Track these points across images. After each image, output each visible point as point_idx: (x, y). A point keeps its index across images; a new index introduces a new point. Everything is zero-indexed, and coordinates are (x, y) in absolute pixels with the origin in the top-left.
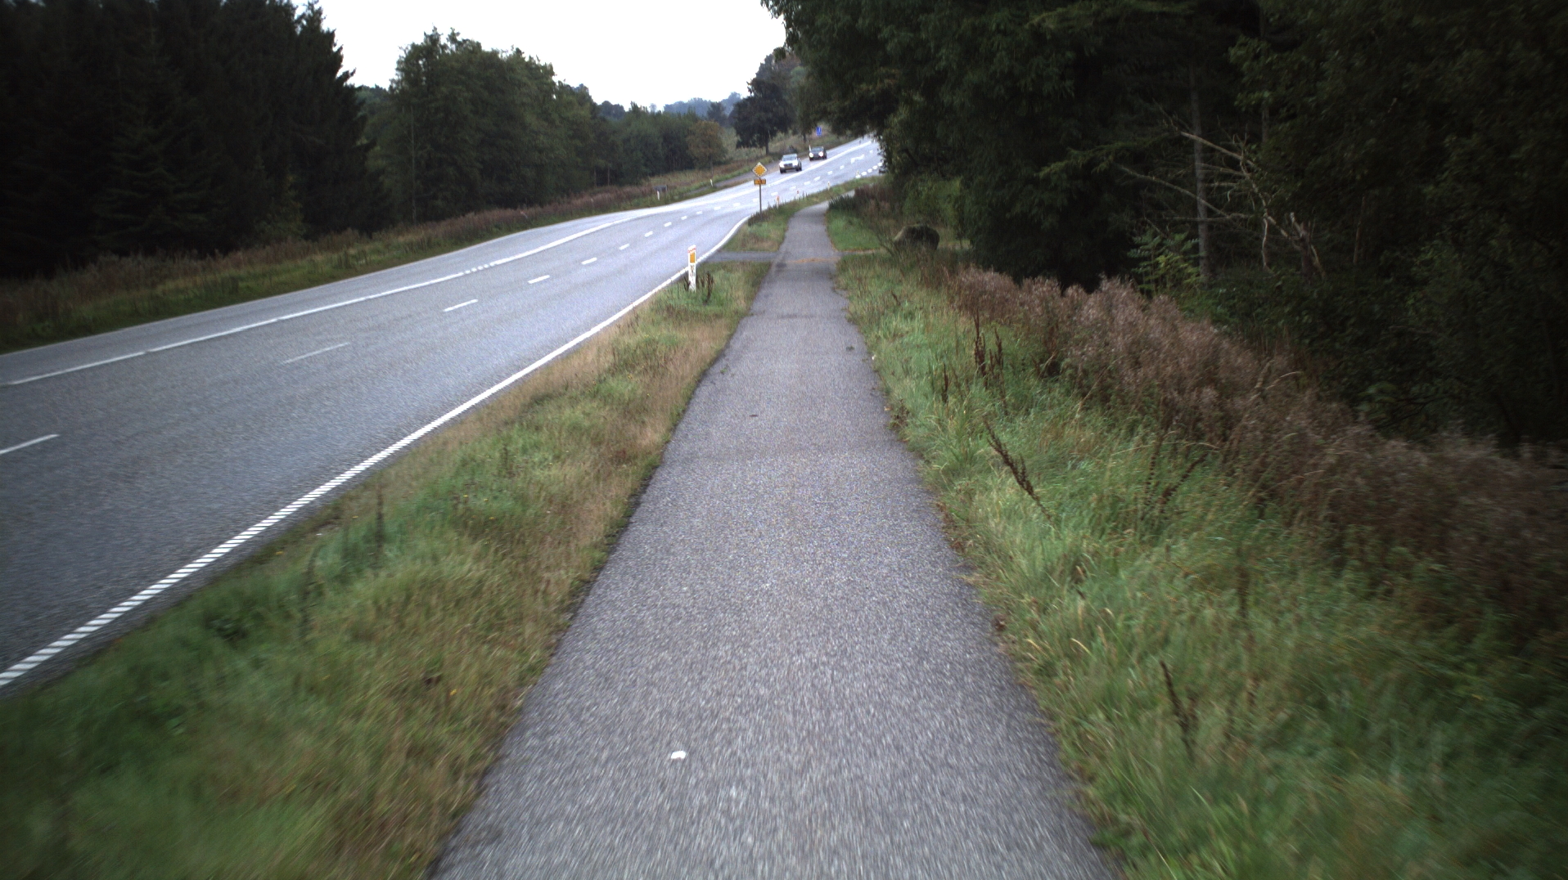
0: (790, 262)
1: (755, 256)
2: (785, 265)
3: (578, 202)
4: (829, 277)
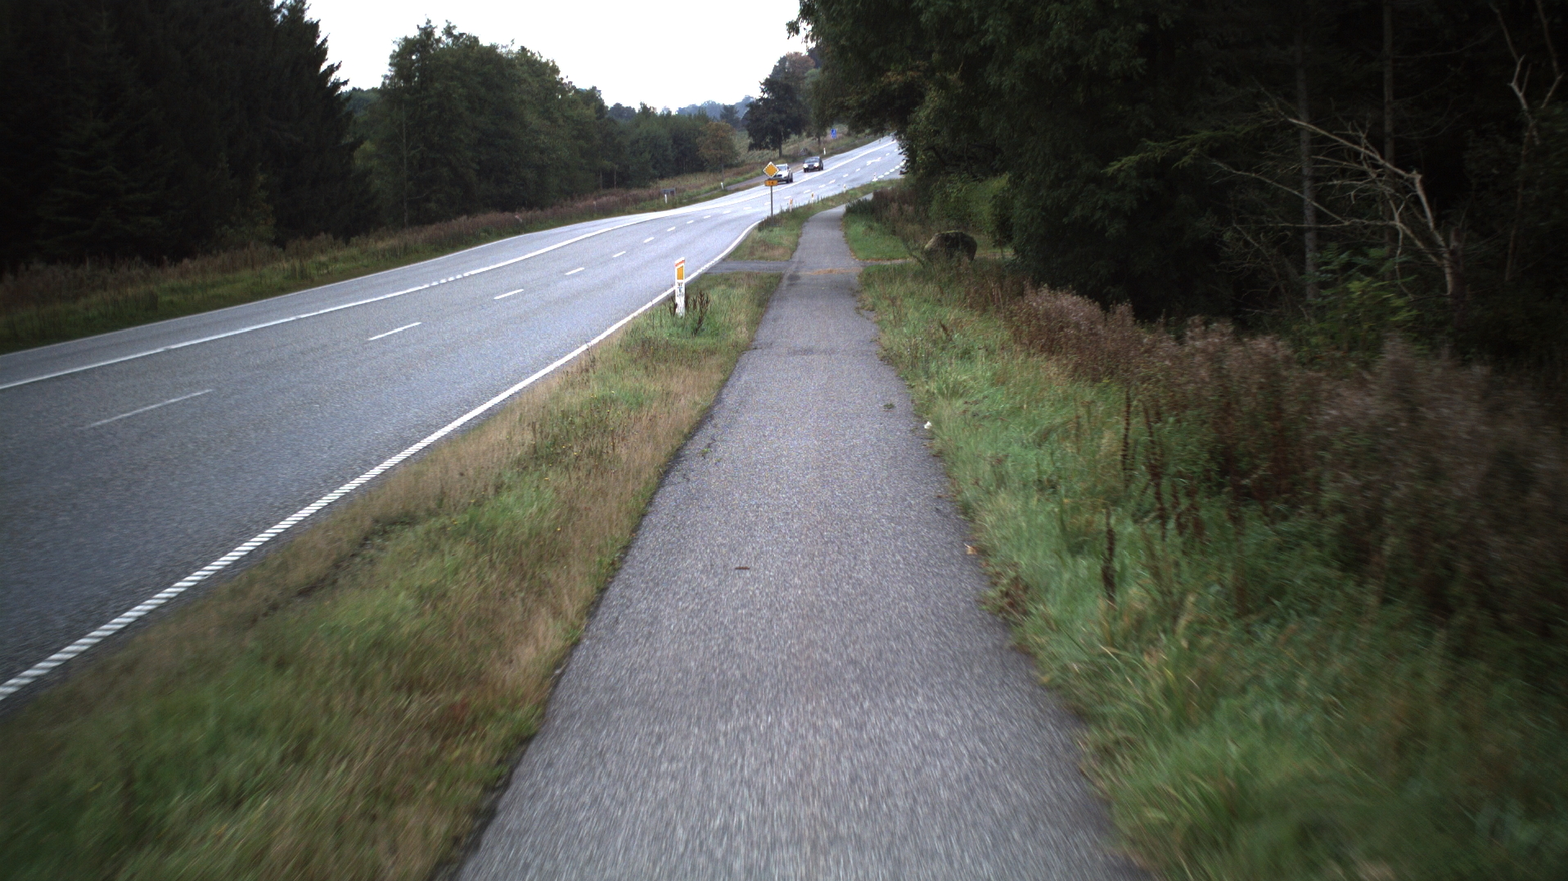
0: (804, 273)
1: (763, 266)
2: (798, 277)
3: (581, 205)
4: (850, 293)
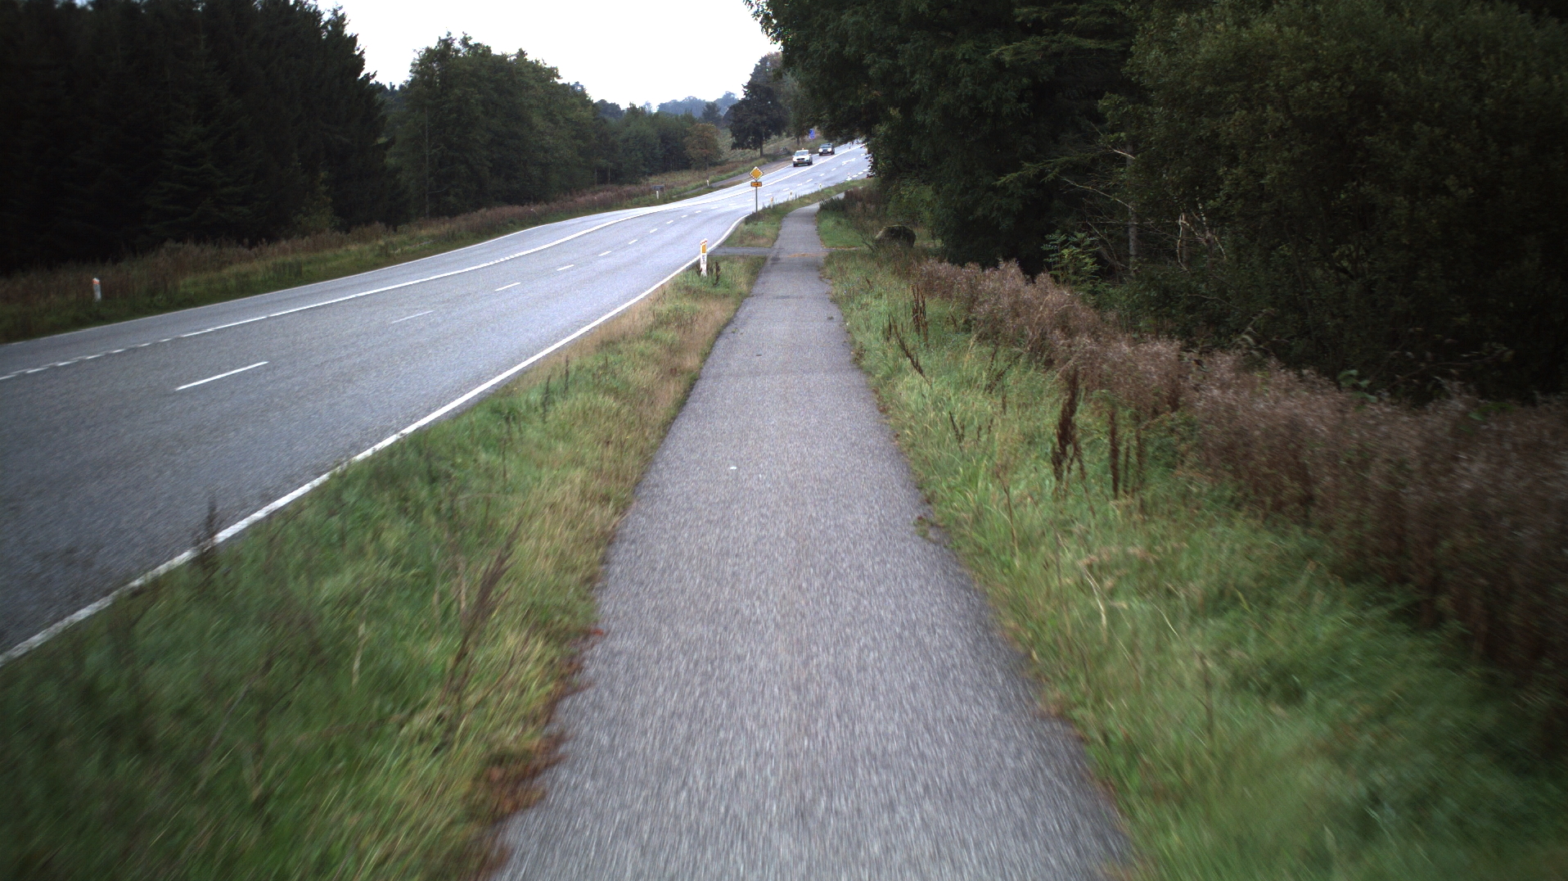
0: (783, 256)
1: (752, 251)
2: (779, 259)
3: (582, 200)
4: (817, 268)
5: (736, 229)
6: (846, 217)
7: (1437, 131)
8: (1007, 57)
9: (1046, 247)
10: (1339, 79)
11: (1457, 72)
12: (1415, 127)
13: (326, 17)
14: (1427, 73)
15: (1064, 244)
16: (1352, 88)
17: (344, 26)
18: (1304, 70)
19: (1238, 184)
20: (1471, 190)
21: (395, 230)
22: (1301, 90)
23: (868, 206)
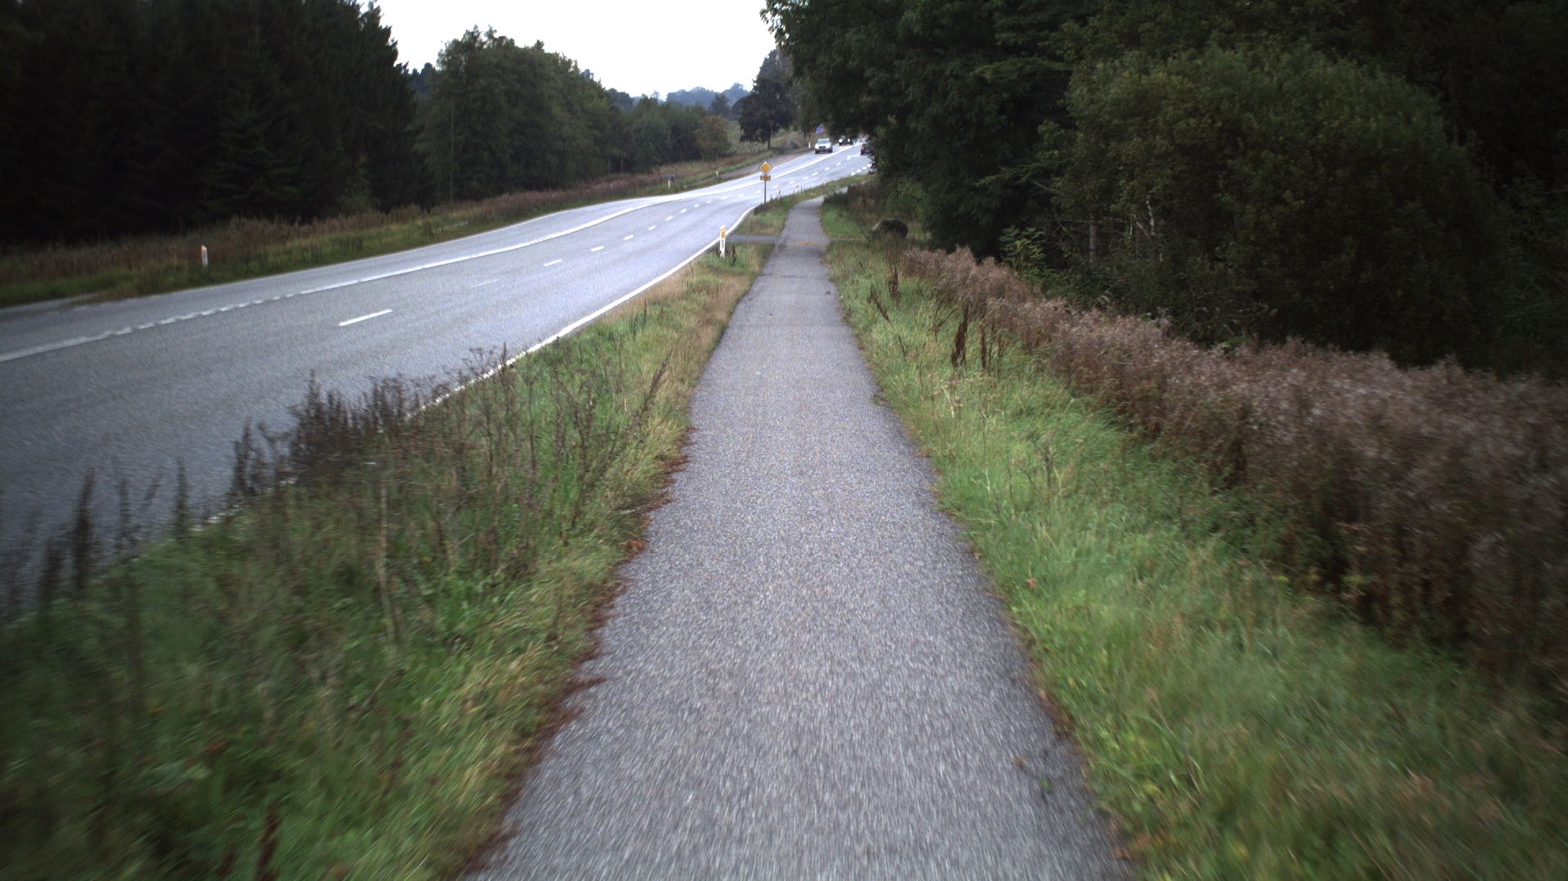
0: (789, 243)
1: (761, 239)
2: (785, 246)
3: (598, 187)
4: (819, 255)
5: (746, 219)
6: (848, 210)
7: (1280, 157)
8: (988, 76)
9: (1002, 239)
10: (1211, 117)
11: (1300, 114)
12: (1263, 154)
13: (364, 10)
14: (1277, 114)
15: (1018, 237)
16: (1220, 124)
17: (379, 18)
18: (1186, 108)
19: (1133, 194)
20: (1303, 202)
21: (429, 212)
22: (1182, 125)
23: (868, 200)
